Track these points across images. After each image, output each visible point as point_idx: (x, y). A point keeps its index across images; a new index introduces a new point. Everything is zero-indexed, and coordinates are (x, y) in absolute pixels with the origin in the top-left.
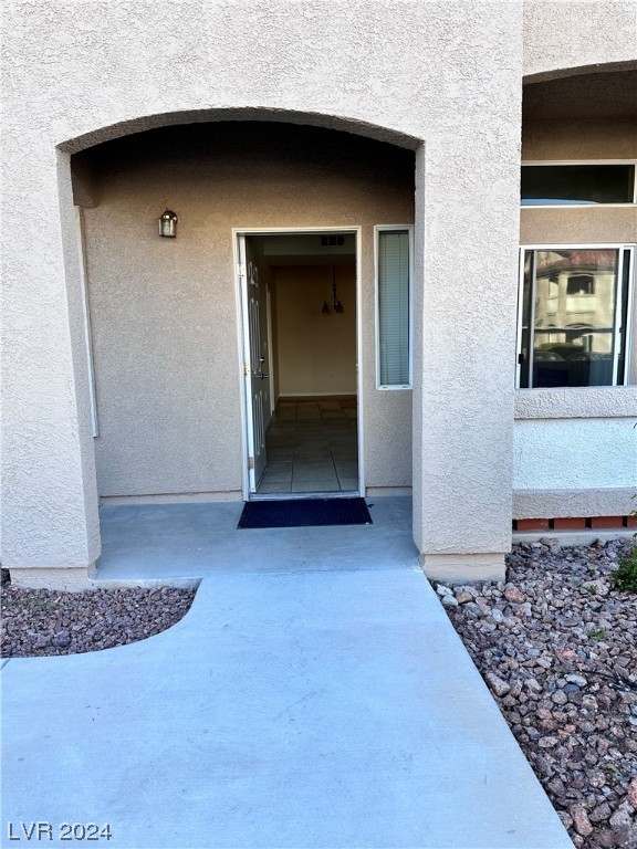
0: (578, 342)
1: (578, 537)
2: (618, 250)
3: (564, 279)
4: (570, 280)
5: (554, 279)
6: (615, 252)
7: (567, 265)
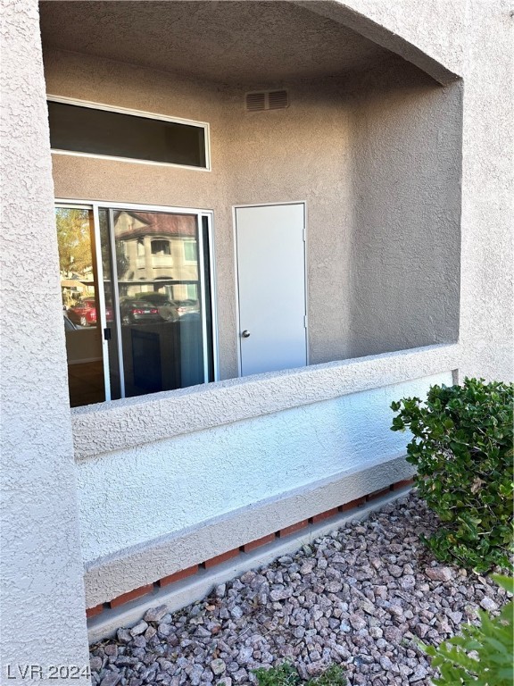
0: (162, 291)
1: (191, 591)
2: (196, 216)
3: (148, 241)
4: (152, 243)
5: (140, 240)
6: (193, 218)
7: (149, 231)
